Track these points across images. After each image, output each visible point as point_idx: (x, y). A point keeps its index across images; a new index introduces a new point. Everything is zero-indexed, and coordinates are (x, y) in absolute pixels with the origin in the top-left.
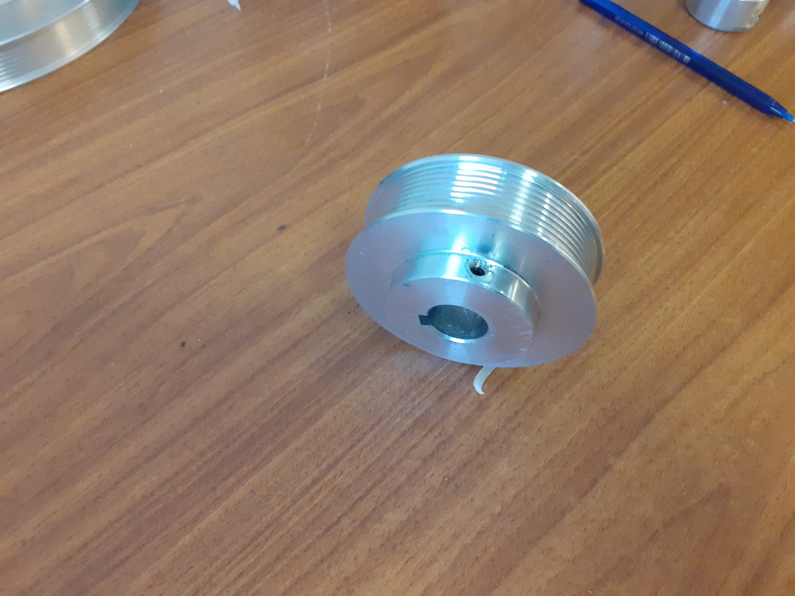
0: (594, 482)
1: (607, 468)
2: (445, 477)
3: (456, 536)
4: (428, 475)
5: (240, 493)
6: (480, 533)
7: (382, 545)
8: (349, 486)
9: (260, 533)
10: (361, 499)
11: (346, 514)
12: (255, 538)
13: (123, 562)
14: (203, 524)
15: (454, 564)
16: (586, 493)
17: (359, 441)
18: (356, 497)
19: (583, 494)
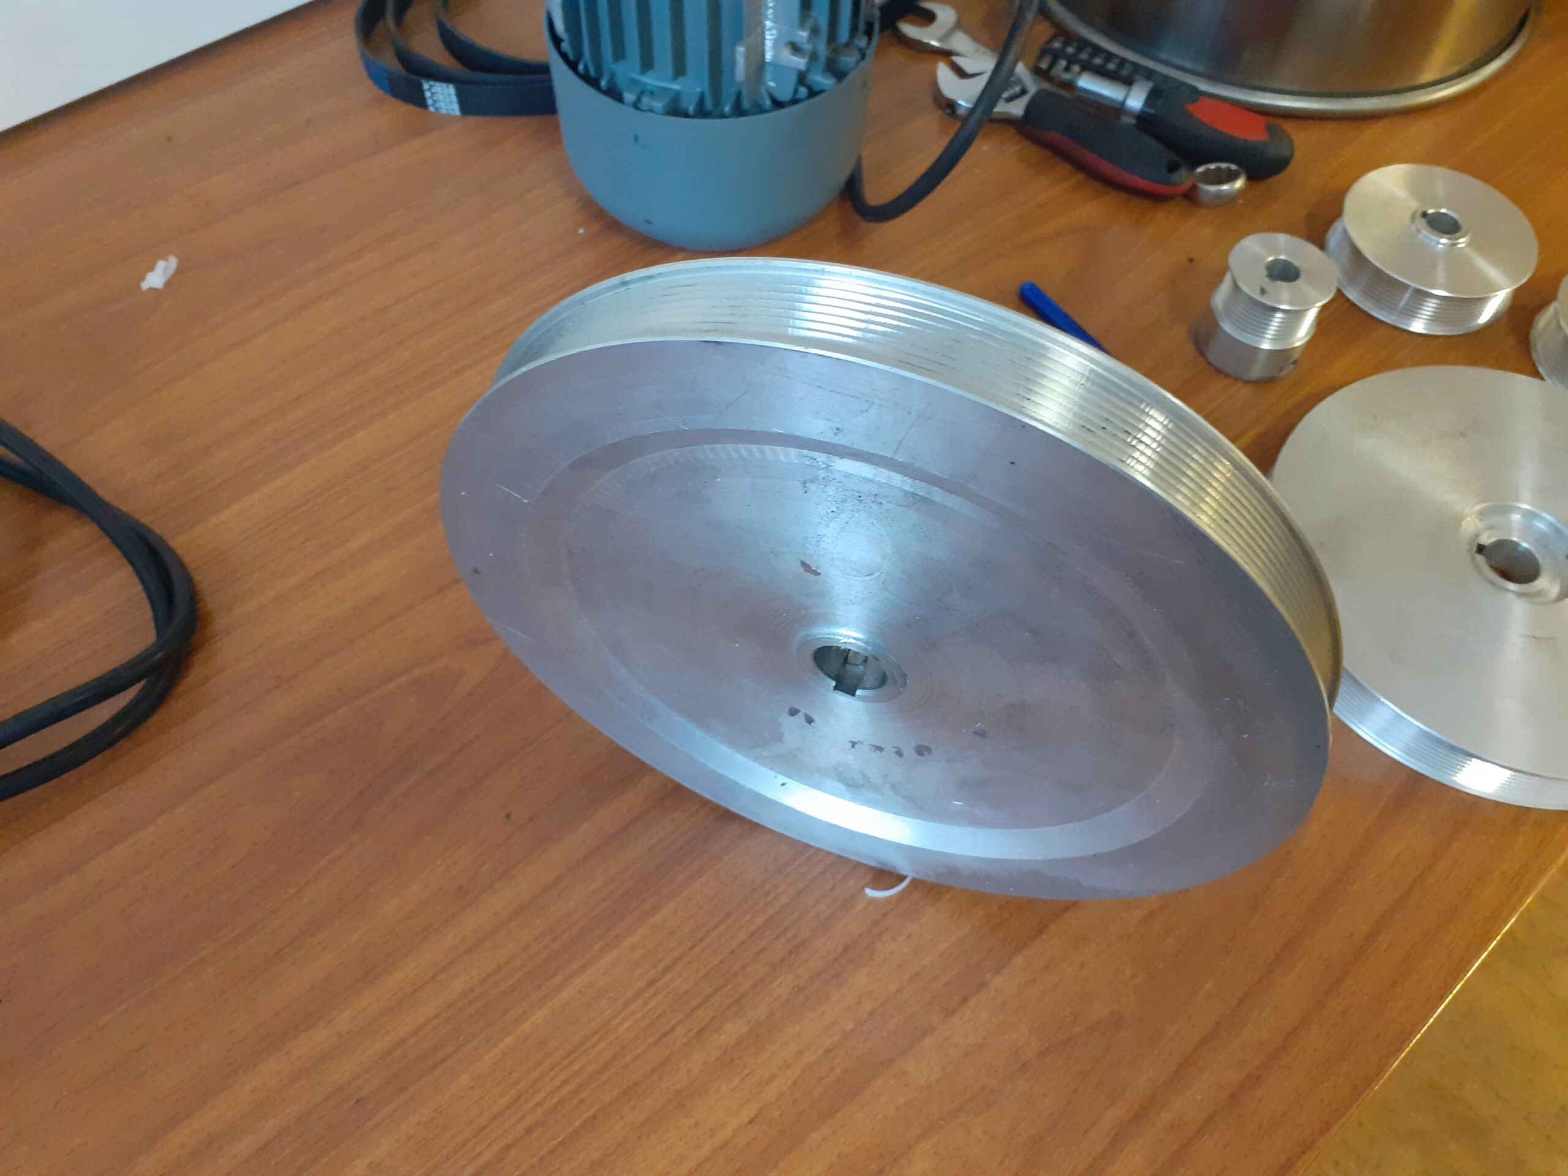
0: (965, 1000)
1: (982, 985)
2: (794, 987)
3: (800, 1053)
4: (776, 984)
5: (566, 994)
6: (827, 1052)
7: (718, 1058)
8: (687, 992)
9: (587, 1039)
10: (699, 1006)
11: (681, 1022)
12: (581, 1044)
13: (443, 1061)
14: (526, 1026)
15: (795, 1083)
16: (953, 1012)
17: (701, 940)
18: (694, 1003)
19: (949, 1013)
